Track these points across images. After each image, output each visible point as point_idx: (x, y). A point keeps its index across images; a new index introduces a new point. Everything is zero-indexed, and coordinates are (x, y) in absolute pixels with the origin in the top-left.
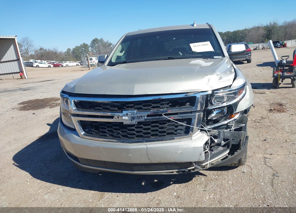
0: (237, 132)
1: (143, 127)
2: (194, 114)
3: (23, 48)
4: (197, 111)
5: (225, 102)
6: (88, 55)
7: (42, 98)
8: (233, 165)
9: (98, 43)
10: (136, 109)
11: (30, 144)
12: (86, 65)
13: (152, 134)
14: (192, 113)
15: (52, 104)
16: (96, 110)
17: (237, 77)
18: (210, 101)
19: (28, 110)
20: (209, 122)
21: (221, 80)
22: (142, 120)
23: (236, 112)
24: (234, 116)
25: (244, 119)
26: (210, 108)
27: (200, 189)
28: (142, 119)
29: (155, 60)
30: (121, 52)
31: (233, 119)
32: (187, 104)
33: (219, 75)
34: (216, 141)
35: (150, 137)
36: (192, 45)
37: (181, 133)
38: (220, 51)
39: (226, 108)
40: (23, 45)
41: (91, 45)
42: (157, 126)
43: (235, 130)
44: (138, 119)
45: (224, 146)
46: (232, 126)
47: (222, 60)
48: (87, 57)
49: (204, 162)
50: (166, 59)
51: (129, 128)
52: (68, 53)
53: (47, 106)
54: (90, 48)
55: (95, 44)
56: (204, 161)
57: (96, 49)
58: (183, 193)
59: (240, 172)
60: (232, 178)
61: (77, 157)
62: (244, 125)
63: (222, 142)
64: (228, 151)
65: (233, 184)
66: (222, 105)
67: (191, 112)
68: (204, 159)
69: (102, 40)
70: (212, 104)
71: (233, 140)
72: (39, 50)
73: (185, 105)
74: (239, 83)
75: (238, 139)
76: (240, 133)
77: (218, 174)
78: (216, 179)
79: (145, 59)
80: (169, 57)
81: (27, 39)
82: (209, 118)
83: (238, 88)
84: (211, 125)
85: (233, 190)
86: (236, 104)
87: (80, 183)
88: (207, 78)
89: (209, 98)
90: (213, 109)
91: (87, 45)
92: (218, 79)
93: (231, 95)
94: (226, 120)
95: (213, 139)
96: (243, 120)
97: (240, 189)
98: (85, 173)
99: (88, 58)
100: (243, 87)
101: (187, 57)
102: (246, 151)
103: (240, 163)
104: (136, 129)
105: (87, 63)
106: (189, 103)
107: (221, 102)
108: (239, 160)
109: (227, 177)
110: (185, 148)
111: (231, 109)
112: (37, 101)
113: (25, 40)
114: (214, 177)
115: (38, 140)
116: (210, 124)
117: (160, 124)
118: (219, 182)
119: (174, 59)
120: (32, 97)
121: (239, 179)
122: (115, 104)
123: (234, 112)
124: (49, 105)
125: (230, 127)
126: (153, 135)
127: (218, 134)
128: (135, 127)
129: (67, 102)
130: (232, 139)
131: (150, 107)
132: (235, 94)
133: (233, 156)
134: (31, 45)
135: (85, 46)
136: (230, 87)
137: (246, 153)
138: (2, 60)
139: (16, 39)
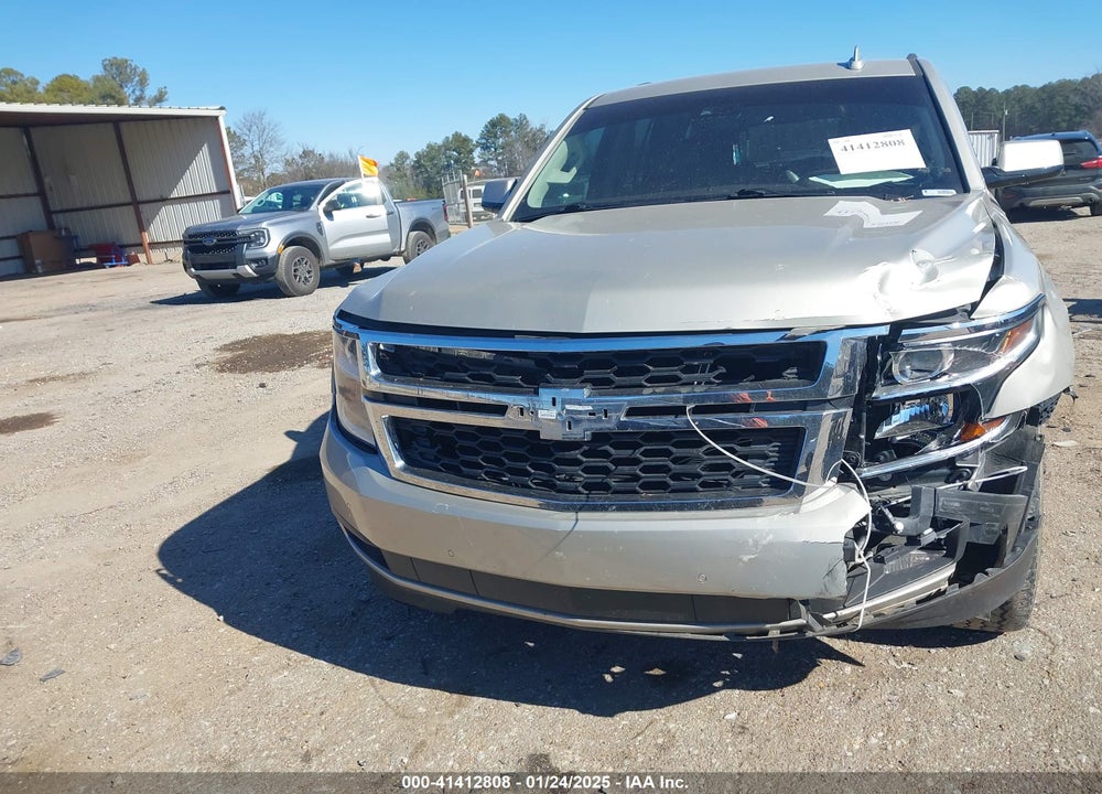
0: (992, 495)
1: (612, 451)
2: (815, 413)
3: (247, 151)
4: (829, 400)
5: (945, 374)
6: (465, 177)
7: (297, 332)
8: (975, 626)
9: (506, 133)
10: (589, 385)
11: (241, 492)
12: (458, 214)
13: (644, 483)
14: (805, 410)
15: (326, 353)
16: (447, 380)
17: (1004, 277)
18: (882, 370)
19: (245, 370)
20: (878, 450)
21: (933, 284)
22: (609, 426)
23: (988, 416)
24: (983, 433)
25: (1029, 447)
26: (882, 393)
27: (830, 708)
28: (608, 422)
29: (689, 200)
31: (976, 443)
32: (789, 371)
33: (923, 262)
34: (900, 525)
35: (636, 492)
36: (836, 145)
37: (760, 487)
38: (949, 170)
39: (950, 397)
40: (246, 138)
41: (482, 138)
42: (667, 453)
43: (986, 487)
44: (595, 421)
45: (933, 547)
46: (972, 469)
47: (956, 204)
48: (462, 185)
49: (842, 603)
50: (730, 198)
51: (559, 455)
52: (398, 169)
53: (309, 360)
54: (477, 153)
55: (495, 136)
56: (846, 598)
57: (499, 154)
58: (765, 715)
59: (1004, 656)
60: (967, 677)
61: (379, 549)
62: (1025, 468)
63: (926, 532)
64: (950, 570)
65: (967, 700)
66: (937, 385)
67: (803, 406)
68: (844, 591)
69: (521, 123)
70: (891, 380)
71: (972, 525)
72: (301, 157)
73: (781, 377)
74: (1010, 298)
75: (997, 524)
76: (1004, 501)
77: (912, 656)
78: (902, 674)
79: (649, 196)
80: (741, 187)
81: (261, 117)
82: (878, 435)
83: (1002, 319)
84: (886, 461)
85: (964, 725)
86: (993, 385)
87: (392, 645)
88: (875, 272)
89: (879, 358)
90: (897, 399)
91: (466, 140)
92: (922, 276)
93: (971, 349)
94: (946, 445)
95: (890, 516)
96: (1024, 449)
97: (996, 723)
98: (411, 610)
99: (468, 188)
100: (1027, 317)
101: (815, 191)
102: (1033, 574)
103: (1005, 619)
104: (585, 459)
105: (461, 206)
106: (795, 370)
107: (930, 372)
108: (1001, 607)
109: (945, 669)
110: (771, 544)
111: (971, 405)
112: (276, 341)
113: (255, 121)
114: (894, 664)
115: (266, 478)
116: (882, 458)
117: (676, 445)
118: (911, 689)
119: (761, 196)
120: (264, 324)
121: (998, 681)
122: (516, 361)
123: (984, 416)
124: (317, 357)
125: (965, 474)
126: (647, 486)
127: (910, 497)
128: (582, 450)
129: (352, 348)
130: (967, 521)
131: (642, 380)
132: (992, 343)
133: (969, 587)
134: (273, 141)
135: (460, 143)
136: (970, 316)
137: (1032, 582)
138: (175, 194)
139: (221, 120)
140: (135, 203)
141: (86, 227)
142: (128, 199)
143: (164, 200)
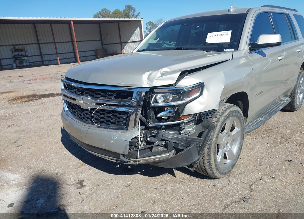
4: (135, 106)
5: (170, 102)
10: (90, 96)
13: (100, 121)
26: (153, 105)
27: (154, 186)
30: (155, 39)
32: (129, 98)
34: (148, 139)
36: (209, 34)
38: (236, 43)
63: (156, 142)
68: (127, 153)
70: (156, 102)
71: (175, 143)
73: (127, 99)
77: (188, 179)
78: (180, 183)
82: (158, 116)
93: (174, 96)
118: (178, 186)
123: (181, 114)
125: (182, 130)
130: (171, 141)
136: (175, 87)
138: (130, 41)
139: (142, 22)
140: (121, 43)
141: (110, 48)
142: (119, 42)
143: (127, 42)
